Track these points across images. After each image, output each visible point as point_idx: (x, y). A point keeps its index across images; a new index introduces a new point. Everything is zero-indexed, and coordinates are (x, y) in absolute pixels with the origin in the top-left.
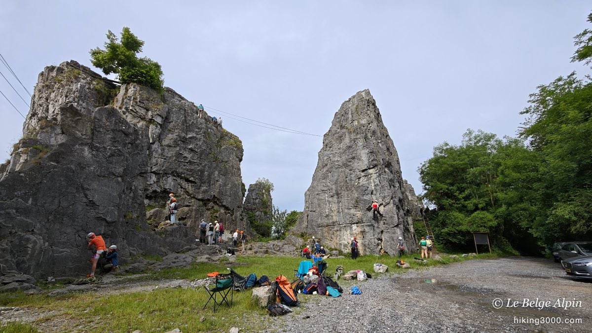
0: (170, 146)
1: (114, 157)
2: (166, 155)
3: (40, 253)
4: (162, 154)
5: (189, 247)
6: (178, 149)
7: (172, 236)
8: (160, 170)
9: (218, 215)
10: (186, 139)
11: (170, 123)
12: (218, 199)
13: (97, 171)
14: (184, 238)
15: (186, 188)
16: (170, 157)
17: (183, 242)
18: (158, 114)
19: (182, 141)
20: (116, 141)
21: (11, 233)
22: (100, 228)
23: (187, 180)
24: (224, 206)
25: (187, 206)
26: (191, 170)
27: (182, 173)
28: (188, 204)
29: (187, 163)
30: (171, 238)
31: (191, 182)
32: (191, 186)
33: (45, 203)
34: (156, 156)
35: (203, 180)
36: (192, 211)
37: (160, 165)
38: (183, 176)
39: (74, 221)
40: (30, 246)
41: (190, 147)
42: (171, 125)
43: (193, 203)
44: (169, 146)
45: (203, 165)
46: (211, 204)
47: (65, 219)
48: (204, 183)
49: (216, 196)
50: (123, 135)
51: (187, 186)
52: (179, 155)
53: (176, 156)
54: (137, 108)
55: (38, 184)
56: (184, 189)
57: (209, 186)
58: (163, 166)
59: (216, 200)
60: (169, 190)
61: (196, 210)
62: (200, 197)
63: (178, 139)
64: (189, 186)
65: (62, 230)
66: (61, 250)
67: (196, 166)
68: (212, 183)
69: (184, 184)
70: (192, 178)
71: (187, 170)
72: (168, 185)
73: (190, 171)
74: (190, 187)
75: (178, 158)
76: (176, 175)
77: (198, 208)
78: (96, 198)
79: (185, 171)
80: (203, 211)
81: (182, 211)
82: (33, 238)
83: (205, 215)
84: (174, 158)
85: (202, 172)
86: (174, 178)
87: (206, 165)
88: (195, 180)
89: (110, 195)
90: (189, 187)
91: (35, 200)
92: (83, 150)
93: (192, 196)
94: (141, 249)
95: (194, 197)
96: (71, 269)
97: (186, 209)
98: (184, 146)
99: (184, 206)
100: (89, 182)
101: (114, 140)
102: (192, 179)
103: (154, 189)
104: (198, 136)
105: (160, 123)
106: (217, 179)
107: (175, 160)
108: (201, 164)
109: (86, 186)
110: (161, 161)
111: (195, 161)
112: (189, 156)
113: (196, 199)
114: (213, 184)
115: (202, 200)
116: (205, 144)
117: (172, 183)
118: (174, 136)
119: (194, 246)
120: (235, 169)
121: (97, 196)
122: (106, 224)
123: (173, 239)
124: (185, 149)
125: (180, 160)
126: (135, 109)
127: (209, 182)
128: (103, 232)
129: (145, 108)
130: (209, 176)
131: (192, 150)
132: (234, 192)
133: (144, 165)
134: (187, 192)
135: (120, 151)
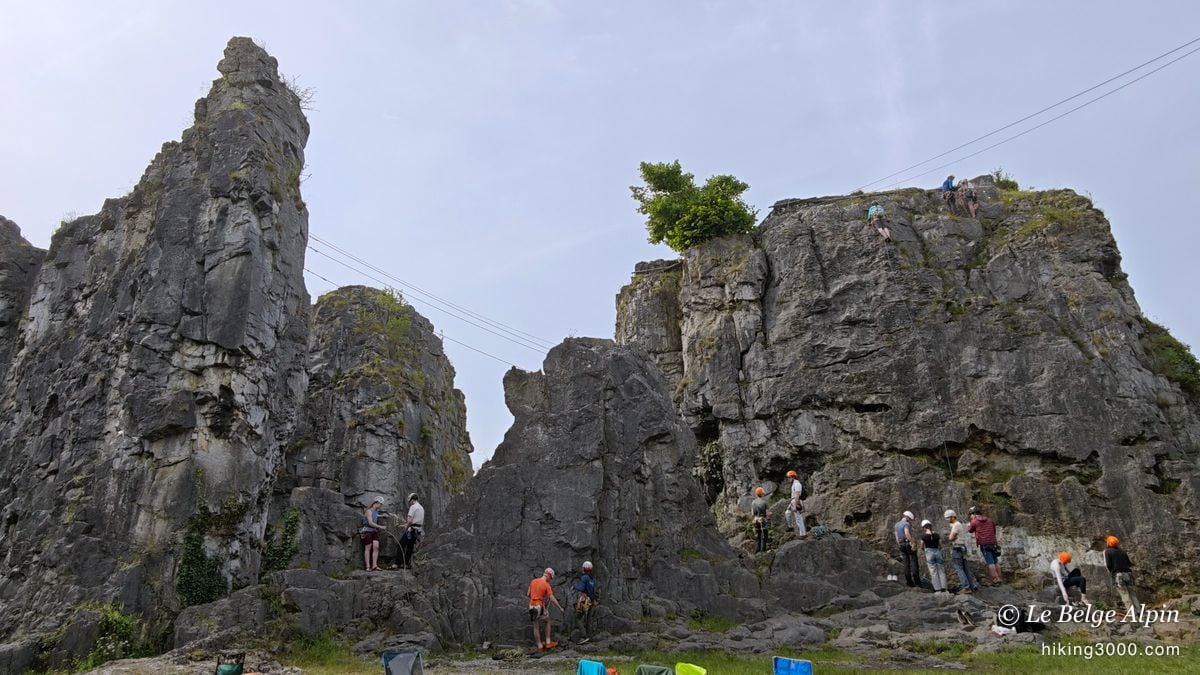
0: (786, 340)
1: (581, 427)
2: (780, 365)
3: (478, 604)
4: (768, 366)
5: (846, 598)
6: (808, 337)
7: (790, 569)
8: (769, 407)
9: (1007, 489)
10: (828, 302)
11: (777, 285)
12: (993, 435)
13: (556, 460)
14: (835, 574)
15: (858, 428)
16: (790, 367)
17: (826, 583)
18: (739, 283)
19: (818, 313)
20: (580, 397)
21: (444, 575)
22: (564, 562)
23: (861, 408)
24: (1032, 453)
25: (870, 479)
26: (861, 378)
27: (834, 395)
28: (873, 473)
29: (844, 362)
30: (784, 575)
31: (872, 408)
32: (874, 420)
33: (487, 528)
34: (756, 377)
35: (915, 389)
36: (887, 491)
37: (766, 395)
38: (841, 400)
39: (523, 553)
40: (466, 593)
41: (842, 318)
42: (781, 290)
43: (889, 467)
44: (783, 341)
45: (904, 346)
46: (968, 457)
47: (511, 550)
48: (923, 397)
49: (980, 427)
50: (592, 379)
51: (859, 424)
52: (813, 352)
53: (804, 358)
54: (704, 294)
55: (478, 502)
56: (851, 434)
57: (947, 400)
58: (774, 396)
59: (989, 440)
60: (810, 447)
61: (901, 486)
62: (914, 442)
63: (803, 314)
64: (865, 421)
65: (511, 568)
66: (508, 600)
67: (879, 360)
68: (953, 388)
69: (846, 418)
70: (873, 397)
71: (849, 380)
72: (803, 436)
73: (859, 382)
74: (870, 424)
75: (812, 359)
76: (818, 404)
77: (909, 479)
78: (555, 509)
79: (843, 386)
80: (936, 485)
81: (856, 497)
82: (468, 581)
83: (947, 496)
84: (802, 364)
85: (905, 369)
86: (816, 413)
87: (914, 344)
88: (883, 398)
89: (577, 497)
90: (869, 426)
91: (477, 526)
92: (535, 432)
93: (885, 446)
94: (692, 601)
95: (892, 450)
96: (519, 632)
97: (867, 487)
98: (828, 322)
99: (860, 482)
100: (544, 484)
101: (579, 396)
102: (872, 399)
103: (772, 454)
104: (868, 277)
105: (753, 298)
106: (973, 371)
107: (805, 368)
108: (895, 347)
109: (539, 491)
110: (768, 384)
111: (871, 347)
112: (845, 342)
113: (902, 452)
114: (958, 393)
115: (923, 451)
116: (898, 287)
117: (814, 429)
118: (793, 310)
119: (868, 595)
120: (1077, 304)
121: (555, 504)
122: (575, 554)
123: (792, 577)
124: (830, 329)
125: (820, 364)
126: (701, 298)
127: (942, 389)
128: (570, 570)
129: (717, 285)
130: (938, 372)
131: (851, 323)
132: (1074, 393)
133: (653, 419)
134: (864, 440)
135: (589, 412)
